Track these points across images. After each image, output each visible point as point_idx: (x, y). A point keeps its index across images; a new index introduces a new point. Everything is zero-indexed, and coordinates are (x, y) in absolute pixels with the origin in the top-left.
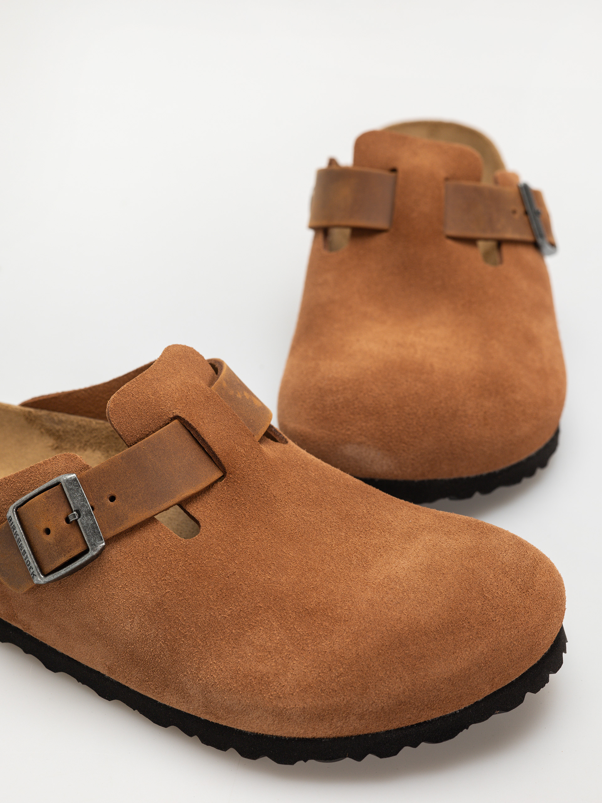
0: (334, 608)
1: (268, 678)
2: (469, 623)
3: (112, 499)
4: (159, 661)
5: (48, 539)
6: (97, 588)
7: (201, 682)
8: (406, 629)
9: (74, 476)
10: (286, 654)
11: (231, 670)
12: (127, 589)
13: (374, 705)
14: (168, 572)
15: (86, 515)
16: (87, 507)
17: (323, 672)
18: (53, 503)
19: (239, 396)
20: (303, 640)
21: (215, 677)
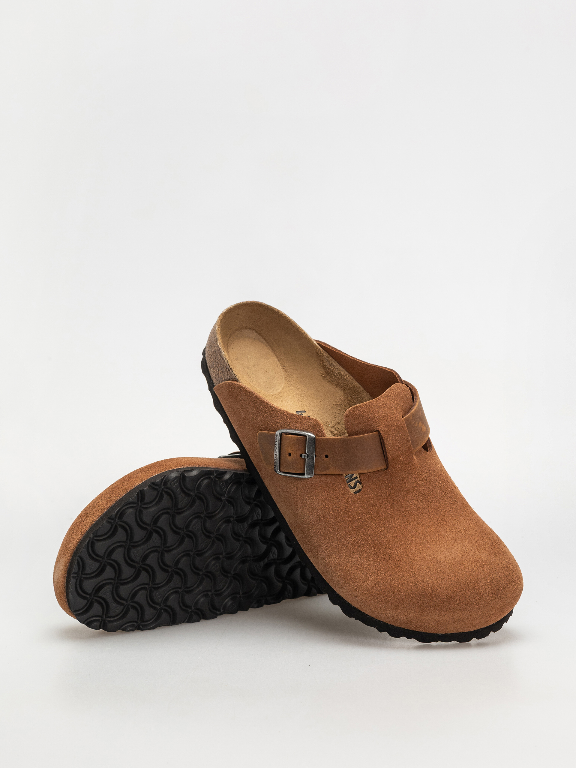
0: (402, 562)
1: (356, 579)
2: (460, 601)
3: (327, 457)
4: (313, 540)
5: (289, 458)
6: (301, 491)
7: (326, 562)
8: (429, 590)
9: (313, 436)
10: (369, 573)
11: (341, 566)
12: (314, 501)
13: (397, 616)
14: (336, 504)
15: (311, 459)
16: (313, 455)
17: (381, 591)
18: (298, 444)
19: (416, 425)
20: (380, 570)
21: (333, 564)
